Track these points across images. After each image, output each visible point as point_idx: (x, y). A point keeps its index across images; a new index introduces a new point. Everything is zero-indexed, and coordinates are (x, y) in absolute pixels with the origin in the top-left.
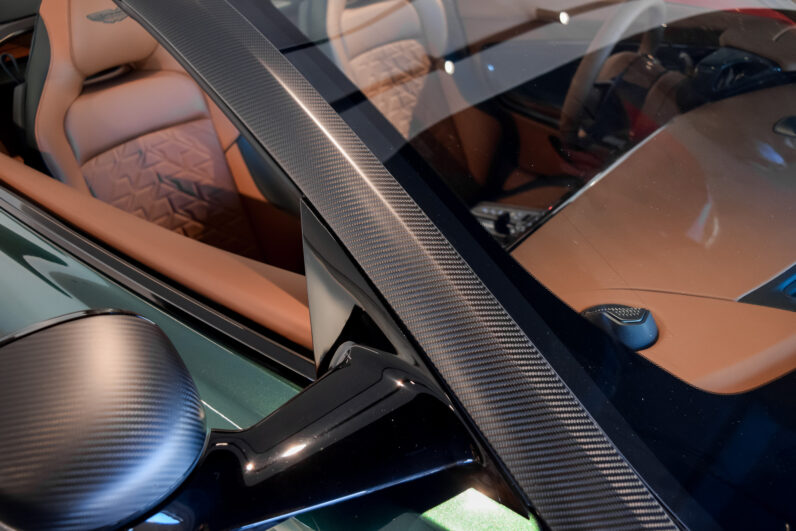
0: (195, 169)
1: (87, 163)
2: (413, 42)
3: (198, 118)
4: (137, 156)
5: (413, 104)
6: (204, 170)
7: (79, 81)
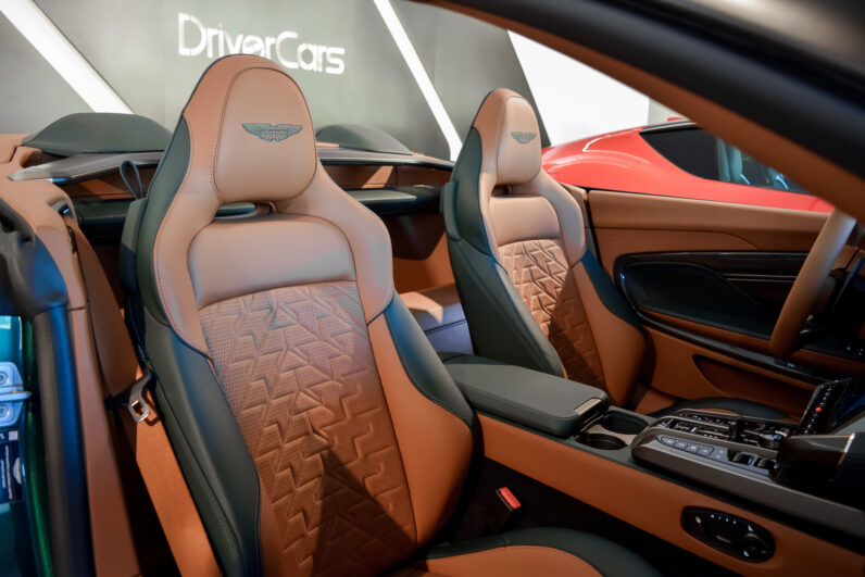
0: (332, 340)
1: (206, 308)
2: (551, 242)
3: (342, 279)
4: (267, 311)
5: (552, 307)
6: (341, 342)
7: (213, 204)
